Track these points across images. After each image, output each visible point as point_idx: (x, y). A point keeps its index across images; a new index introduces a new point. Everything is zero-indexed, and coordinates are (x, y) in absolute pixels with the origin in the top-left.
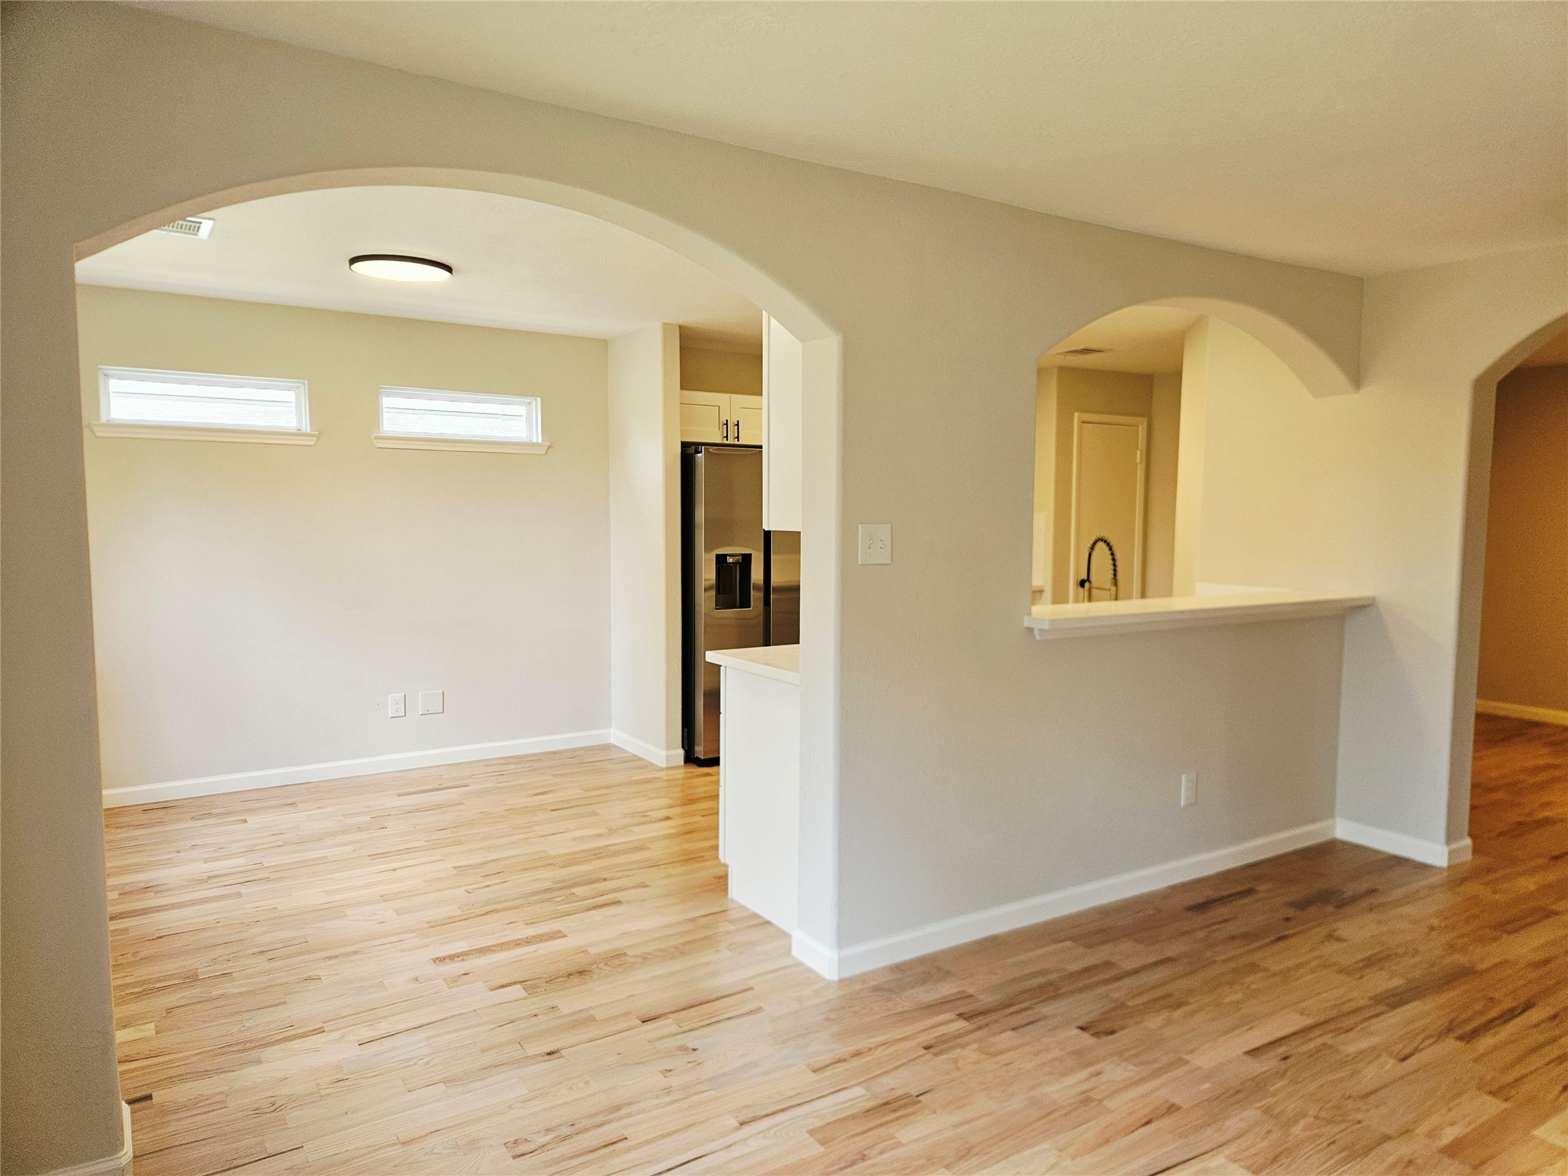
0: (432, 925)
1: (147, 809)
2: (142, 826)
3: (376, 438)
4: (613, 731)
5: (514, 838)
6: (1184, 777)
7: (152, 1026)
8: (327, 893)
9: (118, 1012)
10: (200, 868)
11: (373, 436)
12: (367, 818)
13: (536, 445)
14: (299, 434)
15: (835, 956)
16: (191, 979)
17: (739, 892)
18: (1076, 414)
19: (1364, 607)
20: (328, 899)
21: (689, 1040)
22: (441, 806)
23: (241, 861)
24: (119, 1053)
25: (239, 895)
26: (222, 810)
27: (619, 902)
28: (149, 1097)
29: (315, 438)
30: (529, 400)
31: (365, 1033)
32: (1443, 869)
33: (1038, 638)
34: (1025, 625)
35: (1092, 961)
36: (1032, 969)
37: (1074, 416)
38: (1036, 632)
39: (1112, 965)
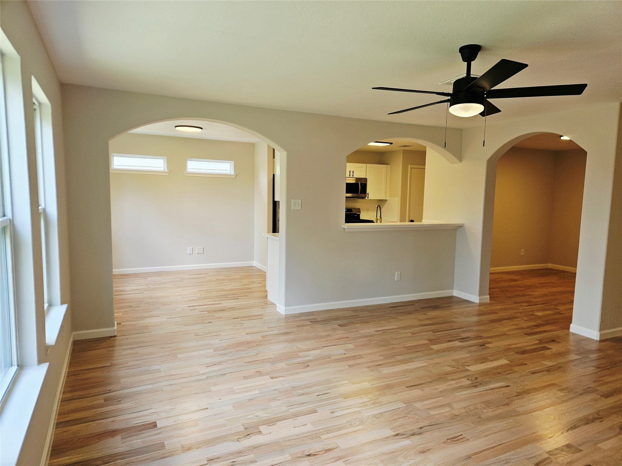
0: (189, 301)
1: (122, 275)
2: (120, 279)
3: (185, 173)
4: (254, 262)
5: (216, 285)
6: (396, 273)
7: (121, 313)
8: (165, 294)
9: (115, 311)
10: (135, 288)
11: (184, 173)
12: (179, 280)
13: (233, 175)
14: (164, 172)
15: (285, 309)
16: (131, 306)
17: (269, 298)
18: (409, 165)
19: (461, 226)
20: (166, 295)
21: (242, 322)
22: (199, 278)
23: (145, 287)
24: (115, 317)
25: (143, 293)
26: (141, 276)
27: (238, 299)
28: (121, 324)
29: (168, 173)
30: (230, 162)
31: (168, 317)
32: (477, 303)
33: (347, 231)
34: (343, 227)
35: (353, 315)
36: (336, 315)
37: (409, 166)
38: (346, 229)
39: (358, 315)
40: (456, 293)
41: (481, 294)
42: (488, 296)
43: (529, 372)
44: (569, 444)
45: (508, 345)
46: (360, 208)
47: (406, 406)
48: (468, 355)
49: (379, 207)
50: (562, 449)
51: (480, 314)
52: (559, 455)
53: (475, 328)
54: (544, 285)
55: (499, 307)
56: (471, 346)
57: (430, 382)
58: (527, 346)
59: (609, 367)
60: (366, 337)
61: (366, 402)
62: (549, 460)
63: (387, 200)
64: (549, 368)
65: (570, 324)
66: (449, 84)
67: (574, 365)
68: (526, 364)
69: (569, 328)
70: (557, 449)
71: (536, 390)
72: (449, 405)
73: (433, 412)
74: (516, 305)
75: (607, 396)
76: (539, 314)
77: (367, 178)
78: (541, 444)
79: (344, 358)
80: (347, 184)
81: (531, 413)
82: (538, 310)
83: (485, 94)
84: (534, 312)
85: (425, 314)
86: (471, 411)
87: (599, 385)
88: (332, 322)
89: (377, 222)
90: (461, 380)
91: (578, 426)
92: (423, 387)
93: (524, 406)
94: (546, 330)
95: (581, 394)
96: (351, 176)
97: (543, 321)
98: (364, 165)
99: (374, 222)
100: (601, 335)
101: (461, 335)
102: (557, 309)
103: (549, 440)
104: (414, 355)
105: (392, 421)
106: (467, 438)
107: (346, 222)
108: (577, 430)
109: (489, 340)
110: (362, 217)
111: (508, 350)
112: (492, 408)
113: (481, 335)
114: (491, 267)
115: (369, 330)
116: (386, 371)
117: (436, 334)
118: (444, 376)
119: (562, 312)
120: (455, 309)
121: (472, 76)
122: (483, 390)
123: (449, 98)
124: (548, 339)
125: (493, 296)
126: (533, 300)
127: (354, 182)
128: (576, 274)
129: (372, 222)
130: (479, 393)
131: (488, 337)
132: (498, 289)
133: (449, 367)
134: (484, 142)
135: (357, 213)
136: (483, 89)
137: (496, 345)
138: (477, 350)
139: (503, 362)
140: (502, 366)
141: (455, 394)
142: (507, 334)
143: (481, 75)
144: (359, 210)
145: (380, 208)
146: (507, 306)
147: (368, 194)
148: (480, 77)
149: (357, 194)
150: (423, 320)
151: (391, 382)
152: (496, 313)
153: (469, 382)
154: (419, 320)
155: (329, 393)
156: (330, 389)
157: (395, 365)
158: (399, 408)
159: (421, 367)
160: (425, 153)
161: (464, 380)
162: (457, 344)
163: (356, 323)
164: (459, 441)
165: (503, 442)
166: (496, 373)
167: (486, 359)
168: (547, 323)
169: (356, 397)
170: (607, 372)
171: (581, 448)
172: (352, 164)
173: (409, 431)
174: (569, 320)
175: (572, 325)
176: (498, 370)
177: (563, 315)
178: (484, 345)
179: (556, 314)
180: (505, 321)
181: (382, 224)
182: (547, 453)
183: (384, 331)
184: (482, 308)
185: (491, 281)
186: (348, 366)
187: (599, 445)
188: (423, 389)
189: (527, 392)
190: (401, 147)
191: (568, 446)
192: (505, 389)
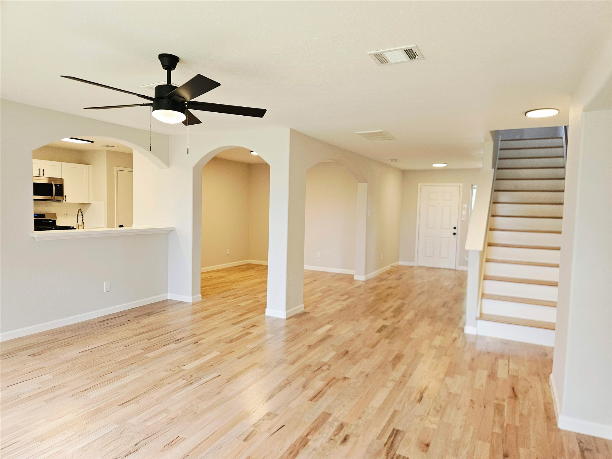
6: (105, 283)
19: (173, 230)
32: (190, 303)
33: (37, 240)
34: (31, 236)
35: (51, 339)
36: (26, 344)
37: (114, 168)
38: (36, 238)
39: (56, 339)
40: (170, 296)
41: (193, 294)
42: (201, 295)
43: (236, 358)
44: (269, 412)
45: (218, 337)
46: (55, 213)
47: (119, 427)
48: (183, 355)
49: (80, 211)
50: (264, 419)
51: (194, 313)
52: (262, 424)
53: (189, 328)
54: (245, 278)
55: (210, 304)
56: (187, 346)
57: (145, 393)
58: (234, 335)
59: (293, 339)
60: (68, 361)
61: (71, 437)
62: (255, 432)
63: (91, 204)
64: (252, 350)
65: (266, 308)
66: (150, 88)
67: (270, 343)
68: (234, 351)
69: (265, 313)
70: (260, 420)
71: (242, 372)
72: (166, 410)
73: (149, 424)
74: (224, 299)
75: (293, 363)
76: (243, 304)
77: (63, 178)
78: (247, 420)
79: (38, 394)
80: (35, 184)
81: (238, 395)
82: (242, 301)
83: (186, 104)
84: (239, 303)
85: (139, 323)
86: (187, 410)
87: (288, 356)
88: (20, 353)
89: (78, 228)
90: (177, 381)
91: (275, 395)
92: (139, 399)
93: (233, 390)
94: (248, 318)
95: (276, 367)
96: (41, 175)
97: (246, 310)
98: (59, 163)
99: (75, 229)
100: (287, 314)
101: (176, 337)
102: (255, 298)
103: (254, 414)
104: (128, 368)
105: (103, 448)
106: (184, 437)
107: (35, 230)
108: (274, 398)
109: (202, 336)
110: (58, 224)
111: (218, 342)
112: (206, 401)
113: (194, 333)
114: (201, 267)
115: (73, 352)
116: (94, 394)
117: (151, 341)
118: (160, 382)
119: (259, 300)
120: (169, 312)
121: (172, 85)
122: (197, 386)
123: (152, 102)
124: (250, 325)
125: (204, 294)
126: (238, 293)
127: (46, 182)
128: (267, 266)
129: (73, 228)
130: (194, 389)
131: (201, 334)
132: (208, 287)
133: (164, 372)
134: (188, 149)
135: (53, 219)
136: (184, 99)
137: (209, 339)
138: (191, 348)
139: (215, 354)
140: (214, 358)
141: (172, 397)
142: (217, 328)
143: (181, 85)
144: (54, 215)
145: (82, 212)
146: (216, 302)
147: (66, 196)
148: (180, 87)
149: (51, 196)
150: (136, 329)
151: (101, 405)
152: (208, 309)
153: (185, 381)
154: (133, 330)
155: (17, 442)
156: (18, 437)
157: (105, 385)
158: (111, 431)
159: (136, 379)
160: (131, 155)
161: (180, 380)
162: (173, 346)
163: (55, 348)
164: (177, 443)
165: (216, 430)
166: (209, 366)
167: (200, 354)
168: (250, 311)
169: (57, 435)
170: (292, 343)
171: (277, 413)
172: (41, 160)
173: (122, 452)
174: (264, 305)
175: (267, 310)
176: (211, 363)
177: (261, 302)
178: (198, 342)
179: (255, 302)
180: (215, 316)
181: (85, 230)
182: (252, 427)
183: (91, 351)
184: (195, 307)
185: (202, 280)
186: (45, 401)
187: (289, 406)
188: (138, 402)
189: (235, 377)
190: (104, 147)
191: (268, 414)
192: (217, 378)
